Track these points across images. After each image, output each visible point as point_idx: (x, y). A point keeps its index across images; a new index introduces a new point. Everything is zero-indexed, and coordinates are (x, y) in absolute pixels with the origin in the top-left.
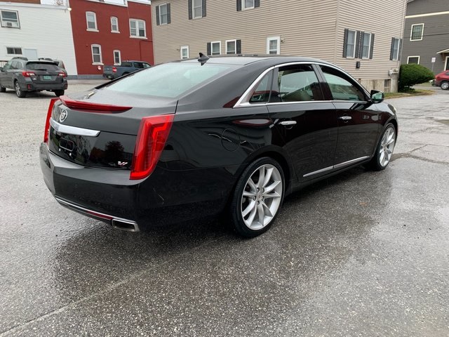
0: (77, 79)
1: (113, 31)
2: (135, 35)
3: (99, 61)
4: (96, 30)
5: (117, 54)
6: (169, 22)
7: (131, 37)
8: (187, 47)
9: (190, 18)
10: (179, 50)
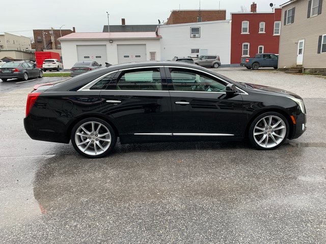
0: (230, 67)
1: (260, 32)
2: (278, 33)
3: (247, 54)
4: (248, 33)
5: (261, 48)
6: (293, 21)
7: (274, 35)
8: (303, 41)
9: (309, 17)
10: (297, 43)
